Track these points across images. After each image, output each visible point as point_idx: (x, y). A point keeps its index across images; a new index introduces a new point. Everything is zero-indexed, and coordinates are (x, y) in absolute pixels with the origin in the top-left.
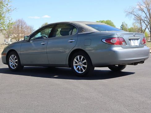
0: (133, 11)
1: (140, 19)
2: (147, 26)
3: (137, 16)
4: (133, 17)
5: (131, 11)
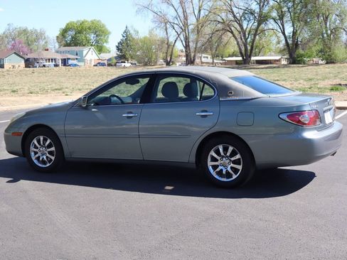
0: (150, 4)
1: (164, 21)
2: (179, 35)
3: (159, 13)
4: (151, 15)
5: (146, 3)
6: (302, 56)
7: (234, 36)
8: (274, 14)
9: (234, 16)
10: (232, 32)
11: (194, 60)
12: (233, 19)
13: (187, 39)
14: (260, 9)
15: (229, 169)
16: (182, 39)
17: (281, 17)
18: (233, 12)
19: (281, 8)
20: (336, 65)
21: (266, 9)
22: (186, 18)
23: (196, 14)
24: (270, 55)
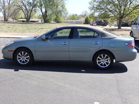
6: (48, 20)
7: (23, 11)
8: (38, 4)
9: (23, 4)
10: (22, 10)
11: (7, 20)
12: (23, 5)
13: (4, 12)
14: (33, 2)
15: (105, 63)
16: (3, 11)
17: (41, 5)
18: (23, 3)
19: (41, 2)
20: (61, 24)
21: (35, 2)
22: (4, 3)
23: (8, 2)
24: (34, 19)
